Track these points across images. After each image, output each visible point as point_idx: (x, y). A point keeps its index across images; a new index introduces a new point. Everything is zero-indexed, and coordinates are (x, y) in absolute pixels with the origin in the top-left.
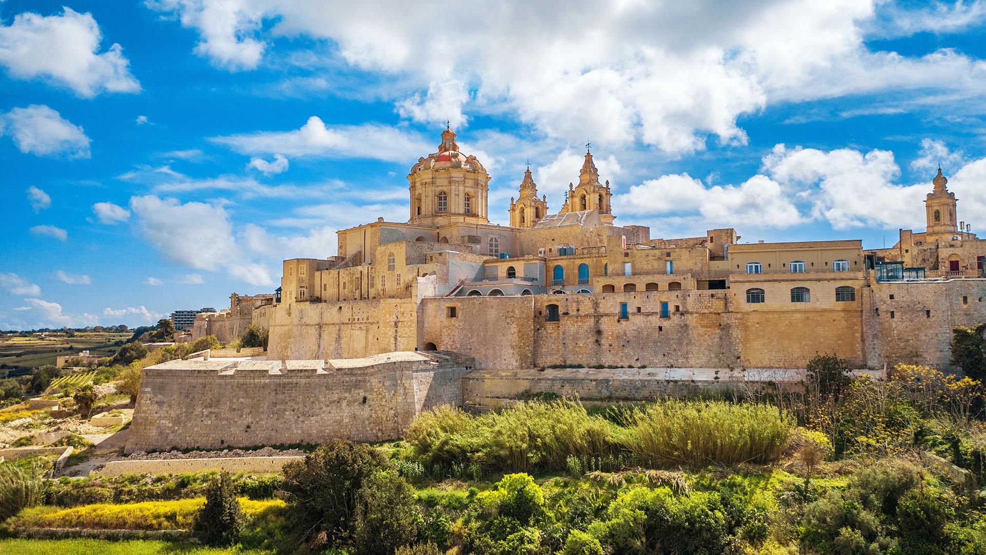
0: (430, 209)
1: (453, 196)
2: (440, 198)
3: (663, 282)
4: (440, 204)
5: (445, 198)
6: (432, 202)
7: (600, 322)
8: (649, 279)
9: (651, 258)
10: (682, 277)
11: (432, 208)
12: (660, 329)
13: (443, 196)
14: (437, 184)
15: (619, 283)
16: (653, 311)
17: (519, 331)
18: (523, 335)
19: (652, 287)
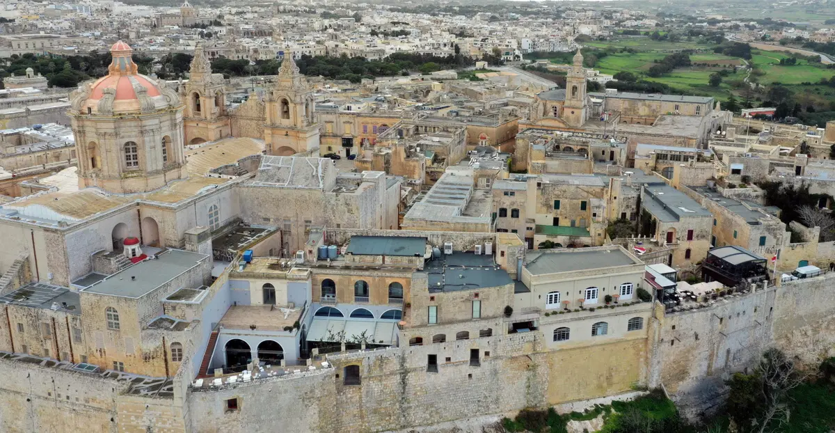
0: (116, 168)
1: (147, 149)
2: (127, 150)
3: (474, 329)
4: (128, 158)
5: (135, 150)
6: (118, 159)
7: (407, 377)
8: (461, 328)
9: (459, 300)
10: (494, 323)
11: (119, 167)
12: (470, 376)
13: (131, 147)
14: (122, 134)
15: (428, 334)
16: (463, 360)
17: (320, 412)
18: (325, 413)
19: (464, 336)
